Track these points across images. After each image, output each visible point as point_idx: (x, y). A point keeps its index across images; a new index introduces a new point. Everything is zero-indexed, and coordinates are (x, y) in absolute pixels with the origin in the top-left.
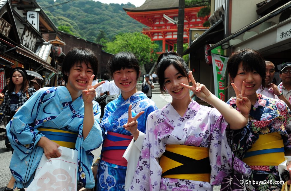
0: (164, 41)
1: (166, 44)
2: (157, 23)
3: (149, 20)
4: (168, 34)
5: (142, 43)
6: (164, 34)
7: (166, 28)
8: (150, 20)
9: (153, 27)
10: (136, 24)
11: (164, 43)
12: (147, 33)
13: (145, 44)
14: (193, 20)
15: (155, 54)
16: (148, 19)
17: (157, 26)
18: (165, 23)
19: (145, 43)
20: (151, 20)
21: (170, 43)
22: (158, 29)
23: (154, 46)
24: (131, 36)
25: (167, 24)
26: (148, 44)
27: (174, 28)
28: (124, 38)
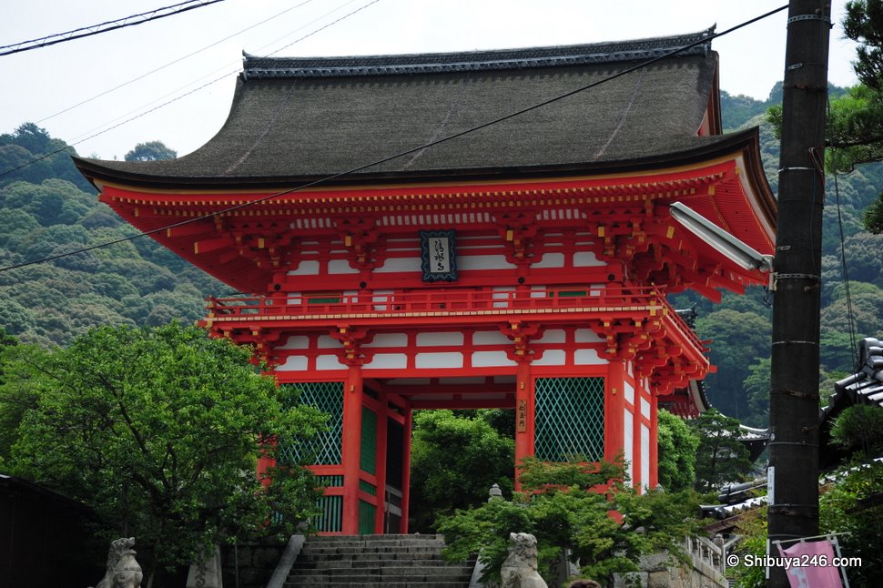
0: (352, 387)
1: (365, 411)
2: (309, 268)
3: (255, 249)
4: (380, 341)
5: (215, 396)
6: (356, 344)
7: (365, 305)
8: (261, 244)
9: (281, 291)
10: (76, 274)
11: (352, 404)
12: (240, 334)
13: (237, 405)
14: (553, 261)
15: (302, 479)
16: (248, 239)
17: (310, 288)
18: (361, 267)
19: (240, 397)
20: (266, 249)
21: (391, 405)
22: (320, 310)
23: (299, 423)
24: (140, 352)
25: (372, 277)
26: (263, 408)
27: (422, 307)
28: (87, 362)
